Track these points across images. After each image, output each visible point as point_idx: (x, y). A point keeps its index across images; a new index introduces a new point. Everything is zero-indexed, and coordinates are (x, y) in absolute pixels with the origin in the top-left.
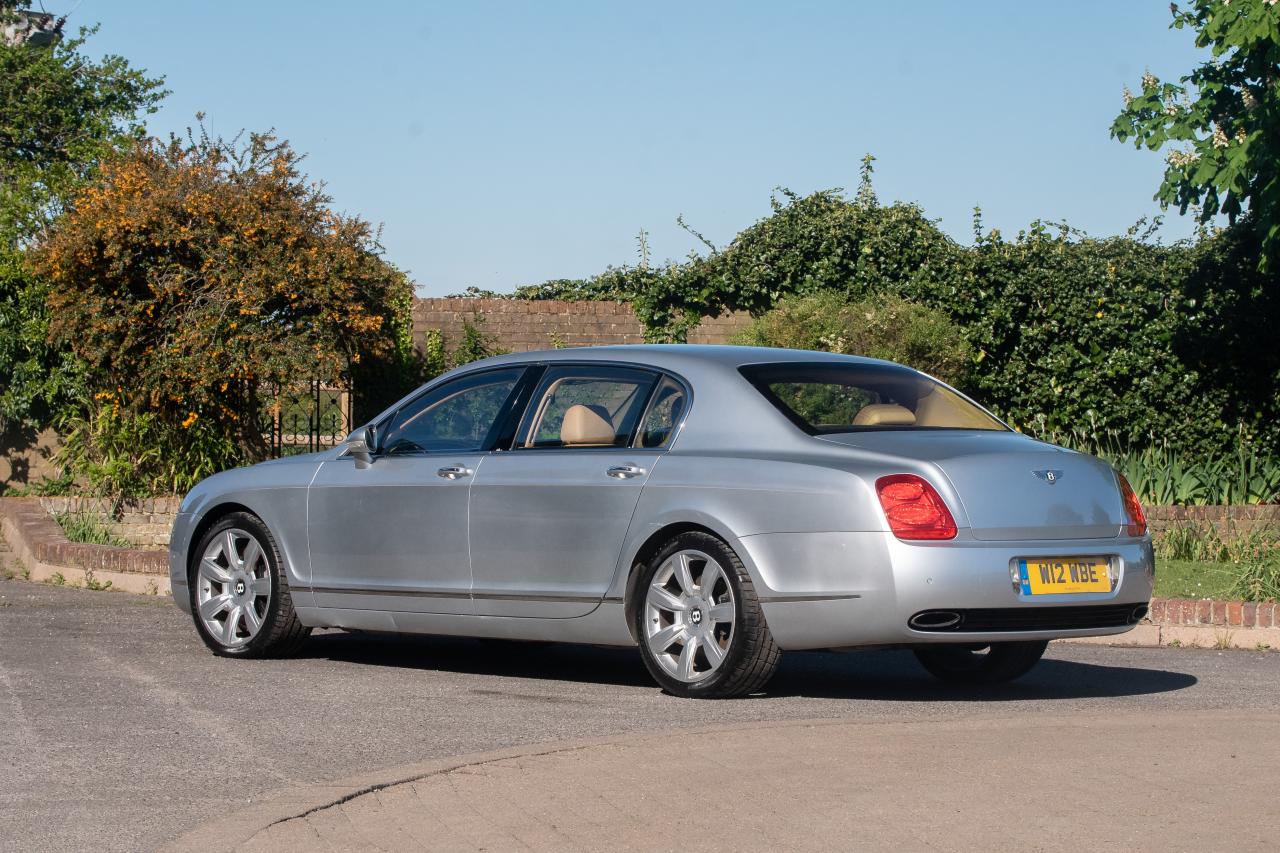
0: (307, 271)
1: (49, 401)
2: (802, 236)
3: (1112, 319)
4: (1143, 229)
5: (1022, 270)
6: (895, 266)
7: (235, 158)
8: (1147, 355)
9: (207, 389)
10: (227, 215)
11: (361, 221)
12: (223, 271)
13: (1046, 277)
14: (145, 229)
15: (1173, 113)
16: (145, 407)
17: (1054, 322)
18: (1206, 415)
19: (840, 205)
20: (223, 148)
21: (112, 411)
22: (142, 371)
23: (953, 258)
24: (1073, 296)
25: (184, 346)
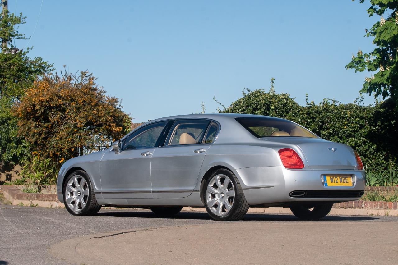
0: (98, 113)
1: (18, 155)
2: (252, 103)
3: (349, 129)
4: (358, 101)
5: (321, 113)
6: (282, 112)
7: (76, 79)
8: (360, 140)
9: (67, 150)
10: (74, 96)
11: (115, 98)
12: (72, 114)
13: (328, 115)
14: (48, 101)
15: (368, 62)
16: (48, 157)
17: (331, 130)
18: (379, 158)
19: (264, 94)
20: (72, 76)
21: (38, 158)
22: (47, 145)
23: (299, 110)
24: (337, 121)
25: (60, 137)
